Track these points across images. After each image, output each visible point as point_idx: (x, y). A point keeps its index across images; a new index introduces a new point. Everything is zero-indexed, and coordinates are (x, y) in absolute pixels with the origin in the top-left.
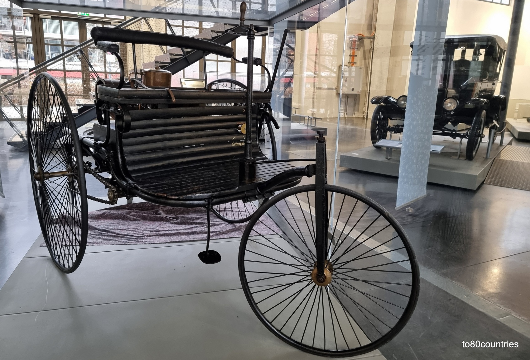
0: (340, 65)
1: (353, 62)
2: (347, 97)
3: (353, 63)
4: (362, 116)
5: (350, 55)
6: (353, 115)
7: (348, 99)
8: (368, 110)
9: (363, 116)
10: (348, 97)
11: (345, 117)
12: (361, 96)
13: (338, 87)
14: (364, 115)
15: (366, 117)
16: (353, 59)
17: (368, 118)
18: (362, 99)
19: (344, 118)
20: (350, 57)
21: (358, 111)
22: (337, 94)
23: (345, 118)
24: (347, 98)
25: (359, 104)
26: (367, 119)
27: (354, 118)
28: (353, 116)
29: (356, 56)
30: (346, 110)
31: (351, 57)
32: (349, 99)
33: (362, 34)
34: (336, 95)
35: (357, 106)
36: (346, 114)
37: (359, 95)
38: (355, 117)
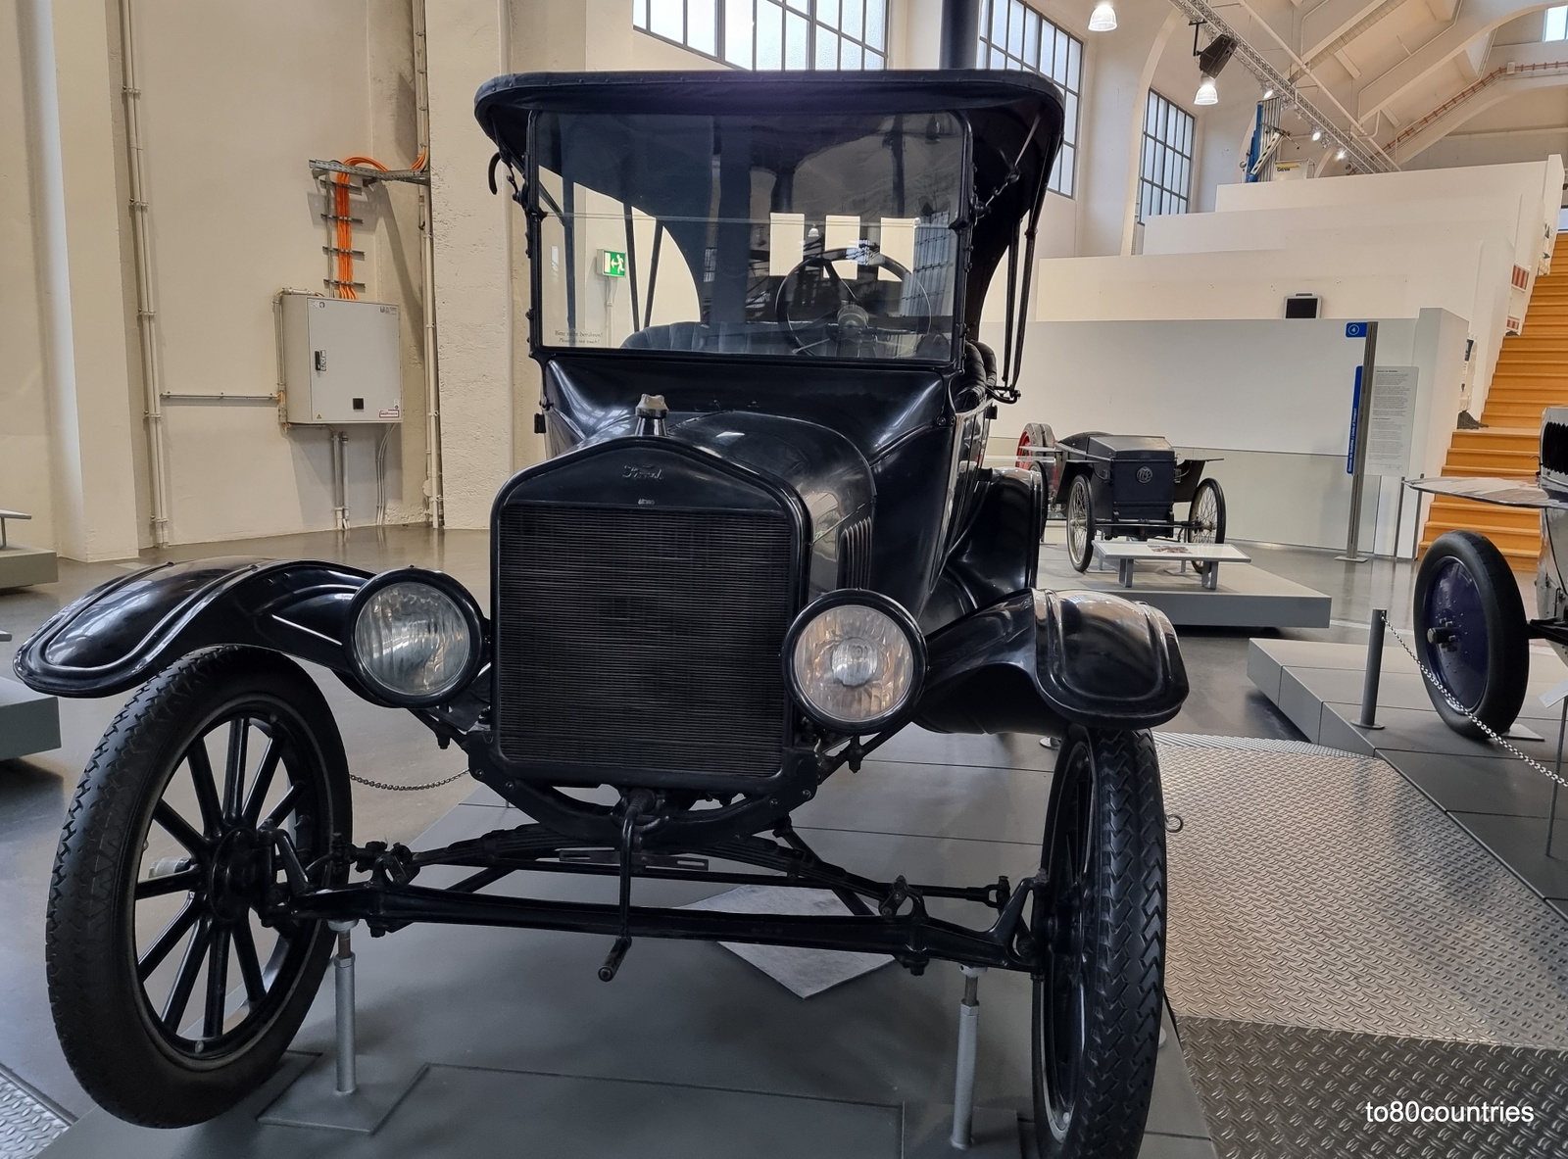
0: (283, 292)
1: (349, 277)
2: (337, 440)
3: (350, 286)
4: (422, 519)
5: (326, 249)
6: (381, 516)
7: (341, 445)
8: (441, 491)
9: (424, 520)
10: (342, 439)
11: (340, 527)
12: (405, 431)
13: (285, 392)
14: (429, 512)
15: (436, 525)
16: (347, 269)
17: (445, 527)
18: (409, 445)
19: (337, 532)
20: (330, 260)
21: (399, 497)
22: (283, 425)
23: (340, 536)
24: (336, 443)
25: (399, 466)
26: (442, 533)
27: (384, 528)
28: (379, 522)
29: (361, 254)
30: (340, 500)
31: (335, 258)
32: (350, 448)
33: (377, 161)
34: (278, 428)
35: (390, 475)
36: (340, 514)
37: (397, 427)
38: (387, 523)
